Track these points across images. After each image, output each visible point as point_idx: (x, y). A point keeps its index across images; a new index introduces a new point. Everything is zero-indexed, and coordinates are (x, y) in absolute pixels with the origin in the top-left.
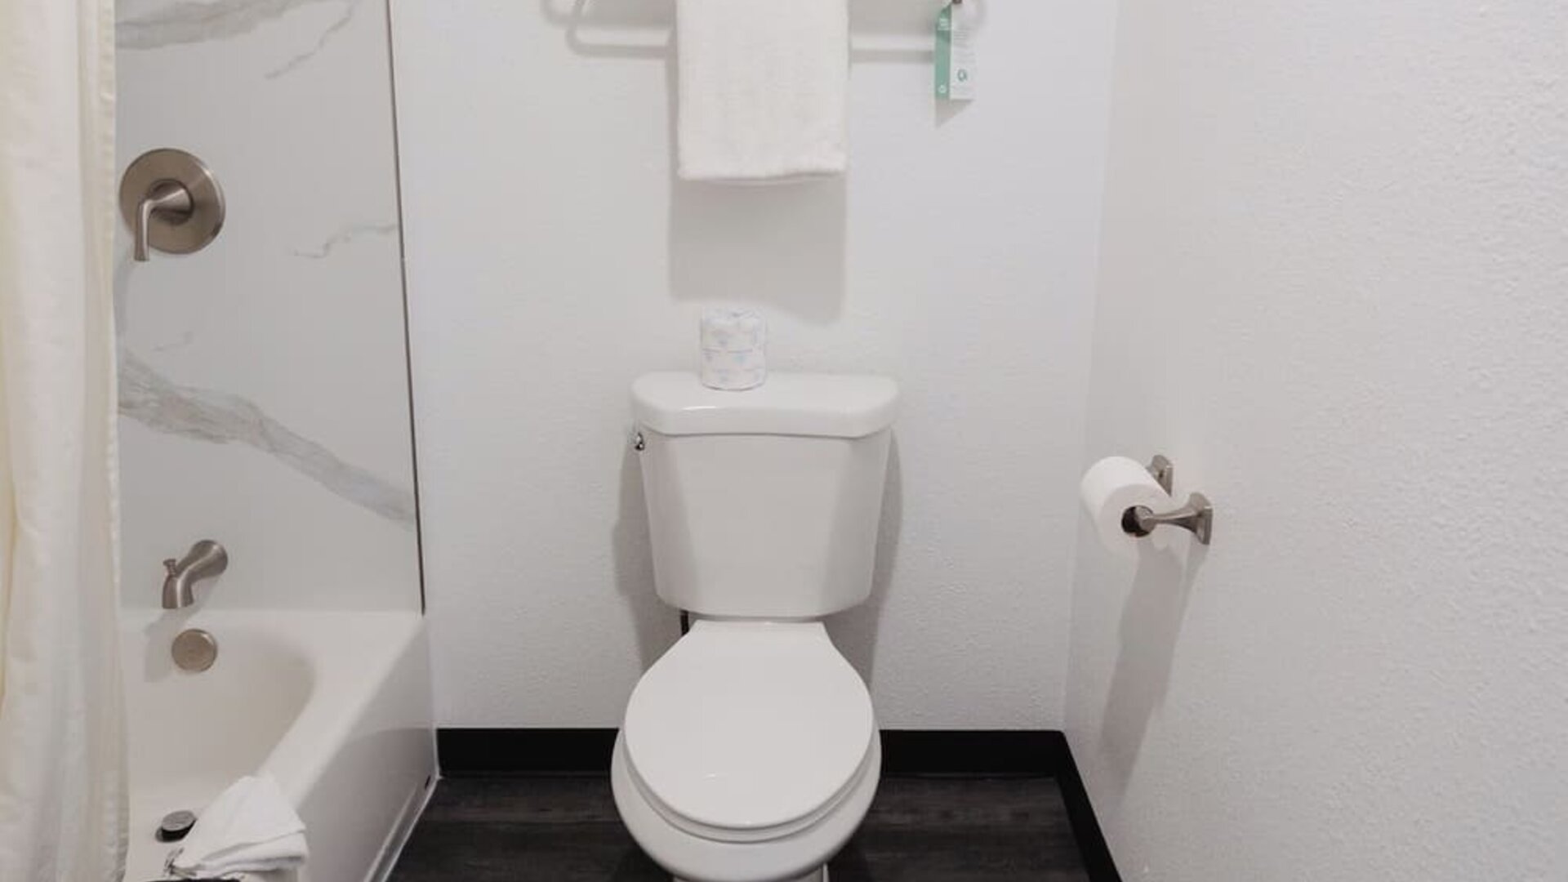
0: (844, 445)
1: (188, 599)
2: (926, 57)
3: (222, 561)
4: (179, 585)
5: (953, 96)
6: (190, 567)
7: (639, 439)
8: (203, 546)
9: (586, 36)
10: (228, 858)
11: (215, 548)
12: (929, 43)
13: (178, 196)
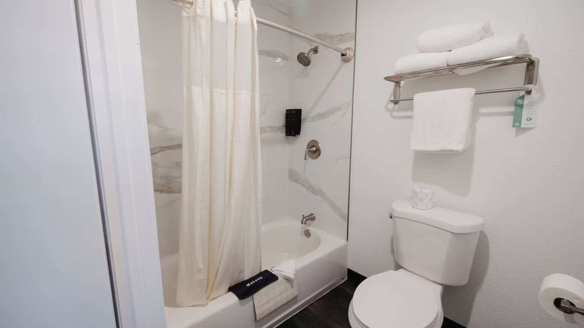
0: (451, 234)
1: (305, 223)
2: (511, 113)
3: (314, 219)
4: (304, 220)
5: (522, 126)
6: (307, 218)
7: (391, 216)
8: (312, 214)
9: (395, 114)
10: (280, 272)
11: (313, 216)
12: (512, 109)
13: (314, 149)
